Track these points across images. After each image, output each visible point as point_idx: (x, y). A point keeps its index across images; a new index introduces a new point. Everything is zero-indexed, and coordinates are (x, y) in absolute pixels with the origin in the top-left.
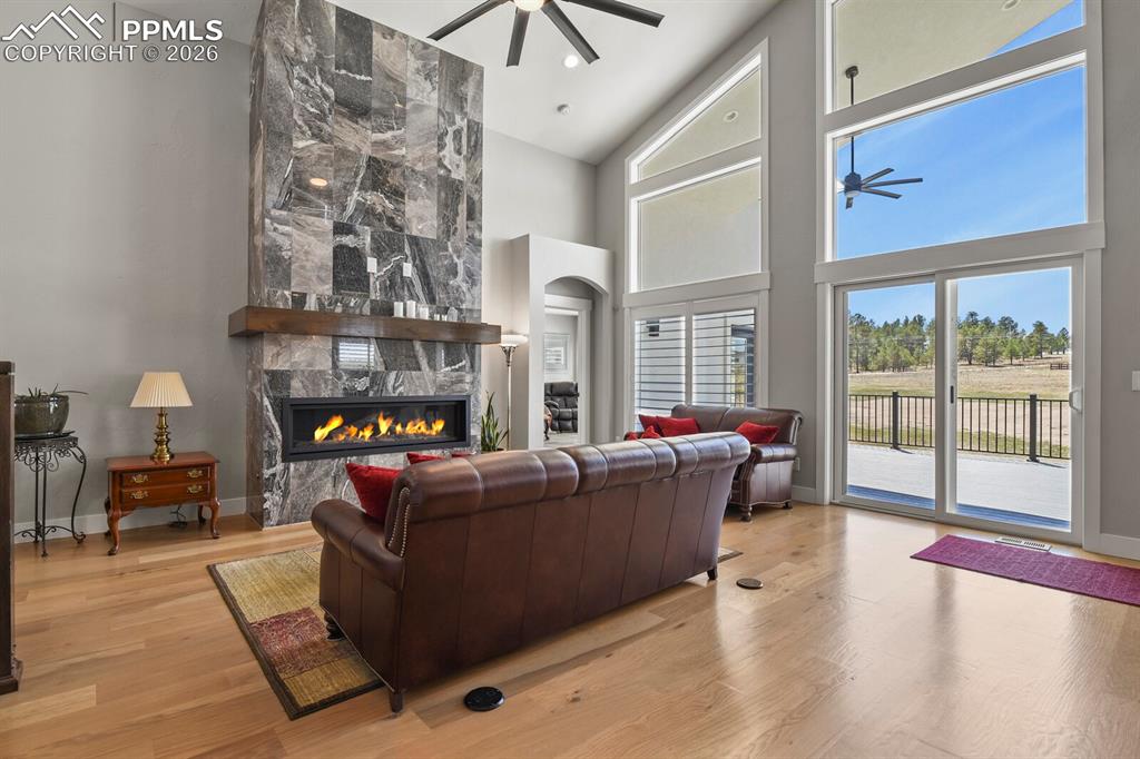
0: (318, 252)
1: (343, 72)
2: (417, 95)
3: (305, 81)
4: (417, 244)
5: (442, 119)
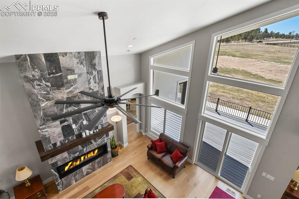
0: (57, 131)
2: (79, 71)
3: (39, 85)
4: (86, 115)
5: (88, 75)
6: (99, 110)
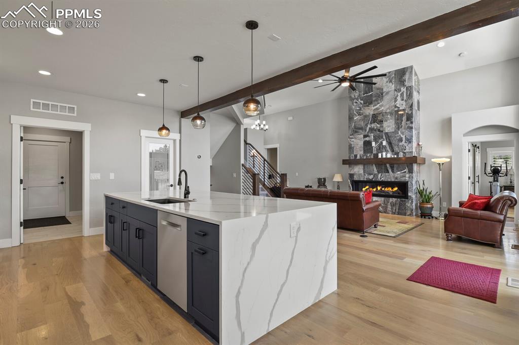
0: (360, 144)
1: (365, 95)
2: (387, 89)
3: (356, 103)
4: (387, 135)
5: (396, 92)
6: (403, 133)
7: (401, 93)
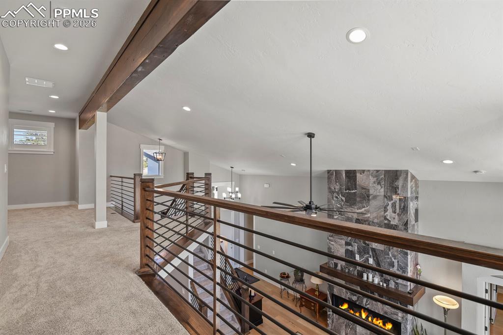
1: (348, 191)
2: (374, 192)
3: (337, 197)
4: (375, 251)
6: (395, 257)
7: (392, 202)
